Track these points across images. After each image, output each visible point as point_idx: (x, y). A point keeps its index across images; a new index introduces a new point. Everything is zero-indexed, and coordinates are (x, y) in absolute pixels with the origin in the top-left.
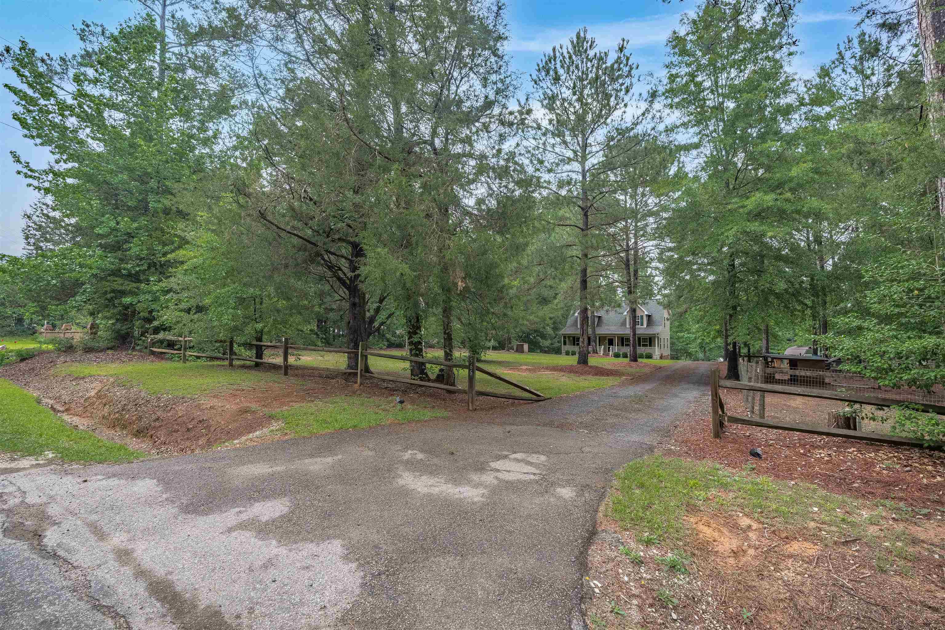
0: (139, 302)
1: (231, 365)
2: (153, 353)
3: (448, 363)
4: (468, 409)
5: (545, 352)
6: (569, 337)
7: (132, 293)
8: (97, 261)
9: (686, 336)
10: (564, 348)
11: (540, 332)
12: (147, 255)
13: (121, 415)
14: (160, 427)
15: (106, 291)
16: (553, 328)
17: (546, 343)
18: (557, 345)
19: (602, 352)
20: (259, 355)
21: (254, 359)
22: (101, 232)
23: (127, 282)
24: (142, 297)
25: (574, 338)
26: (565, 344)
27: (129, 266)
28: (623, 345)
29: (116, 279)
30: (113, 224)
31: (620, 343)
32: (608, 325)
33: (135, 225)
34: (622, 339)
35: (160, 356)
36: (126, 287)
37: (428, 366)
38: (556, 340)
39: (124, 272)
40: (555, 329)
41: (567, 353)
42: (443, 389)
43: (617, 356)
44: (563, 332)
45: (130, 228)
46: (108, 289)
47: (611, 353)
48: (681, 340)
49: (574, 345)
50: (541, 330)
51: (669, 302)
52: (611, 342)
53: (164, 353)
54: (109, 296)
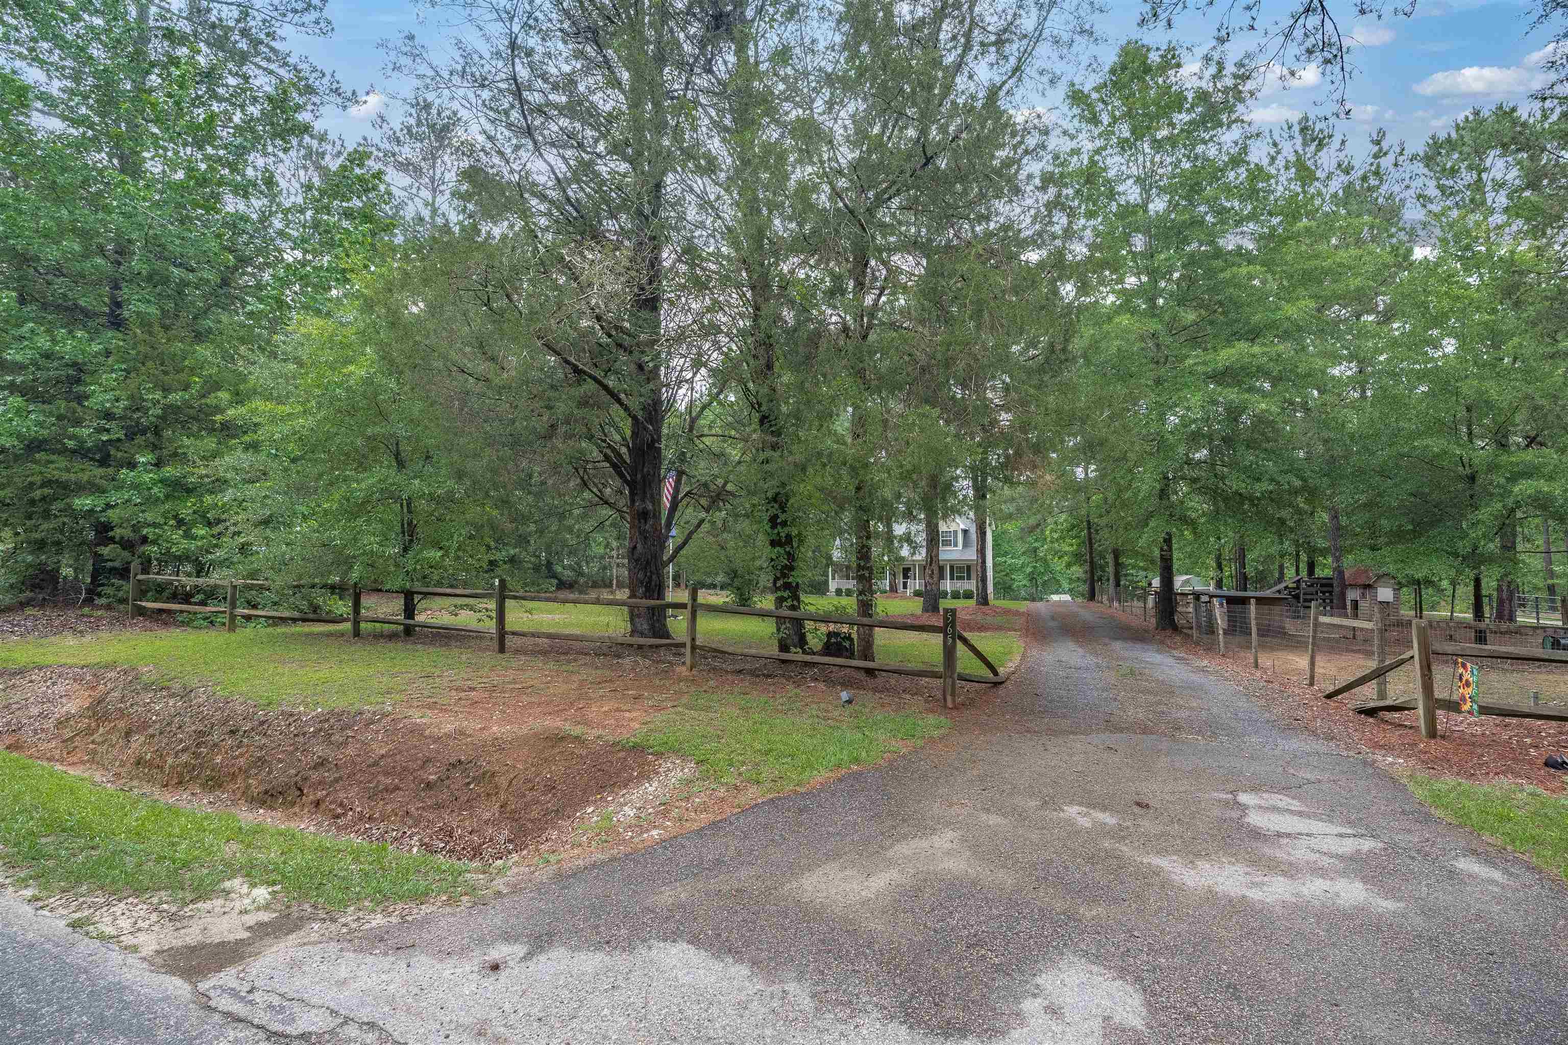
0: (108, 506)
1: (357, 633)
2: (141, 612)
3: (866, 620)
4: (945, 707)
7: (95, 489)
8: (11, 420)
12: (126, 409)
13: (196, 755)
14: (337, 780)
15: (32, 484)
20: (410, 611)
21: (401, 617)
22: (19, 358)
23: (77, 466)
24: (114, 497)
27: (85, 432)
29: (54, 457)
30: (43, 342)
33: (96, 348)
35: (162, 618)
36: (80, 475)
37: (809, 625)
39: (70, 444)
42: (858, 668)
45: (83, 352)
46: (38, 479)
52: (907, 574)
53: (175, 612)
54: (37, 494)
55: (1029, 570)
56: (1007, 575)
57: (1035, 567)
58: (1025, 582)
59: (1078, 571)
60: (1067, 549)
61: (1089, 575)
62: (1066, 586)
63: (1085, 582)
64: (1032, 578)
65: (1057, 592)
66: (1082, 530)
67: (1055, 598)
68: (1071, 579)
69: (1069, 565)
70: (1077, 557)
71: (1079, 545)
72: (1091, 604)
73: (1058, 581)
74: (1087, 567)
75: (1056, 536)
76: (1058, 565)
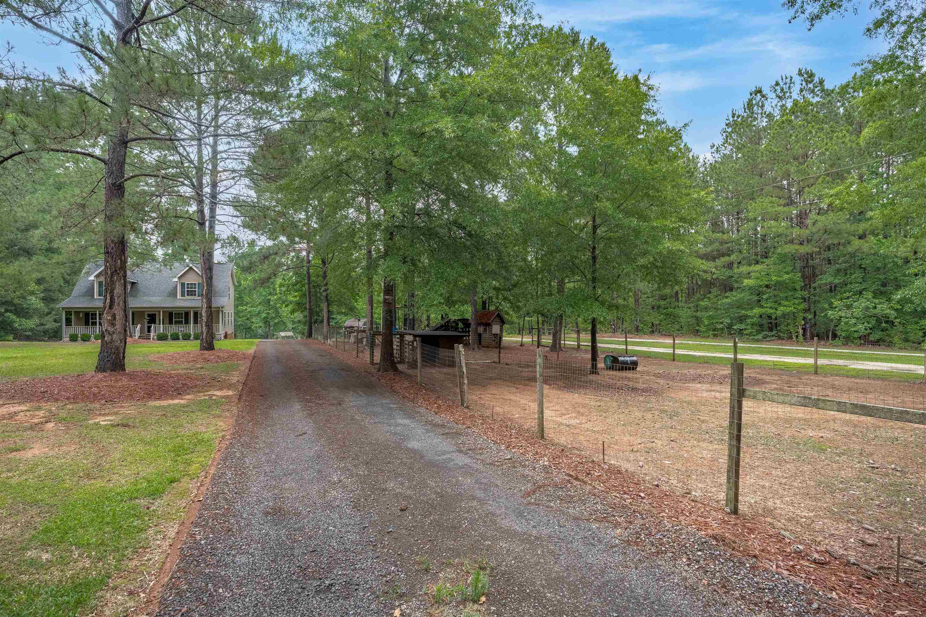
5: (28, 338)
6: (77, 313)
9: (249, 310)
10: (67, 332)
11: (14, 305)
16: (43, 299)
17: (31, 323)
18: (50, 325)
19: (137, 334)
25: (87, 314)
26: (69, 322)
28: (171, 322)
31: (167, 320)
32: (148, 295)
34: (171, 314)
38: (50, 318)
40: (47, 300)
41: (73, 338)
43: (162, 338)
44: (66, 303)
47: (152, 334)
48: (241, 315)
49: (87, 323)
50: (16, 301)
51: (250, 263)
52: (152, 319)
55: (264, 315)
56: (247, 319)
57: (268, 313)
58: (261, 324)
59: (299, 316)
60: (292, 299)
61: (308, 318)
62: (290, 326)
63: (305, 324)
64: (266, 321)
65: (284, 330)
66: (303, 285)
67: (283, 334)
68: (293, 321)
69: (293, 312)
70: (299, 306)
71: (301, 297)
72: (310, 340)
73: (285, 323)
74: (306, 313)
75: (284, 289)
76: (285, 311)
